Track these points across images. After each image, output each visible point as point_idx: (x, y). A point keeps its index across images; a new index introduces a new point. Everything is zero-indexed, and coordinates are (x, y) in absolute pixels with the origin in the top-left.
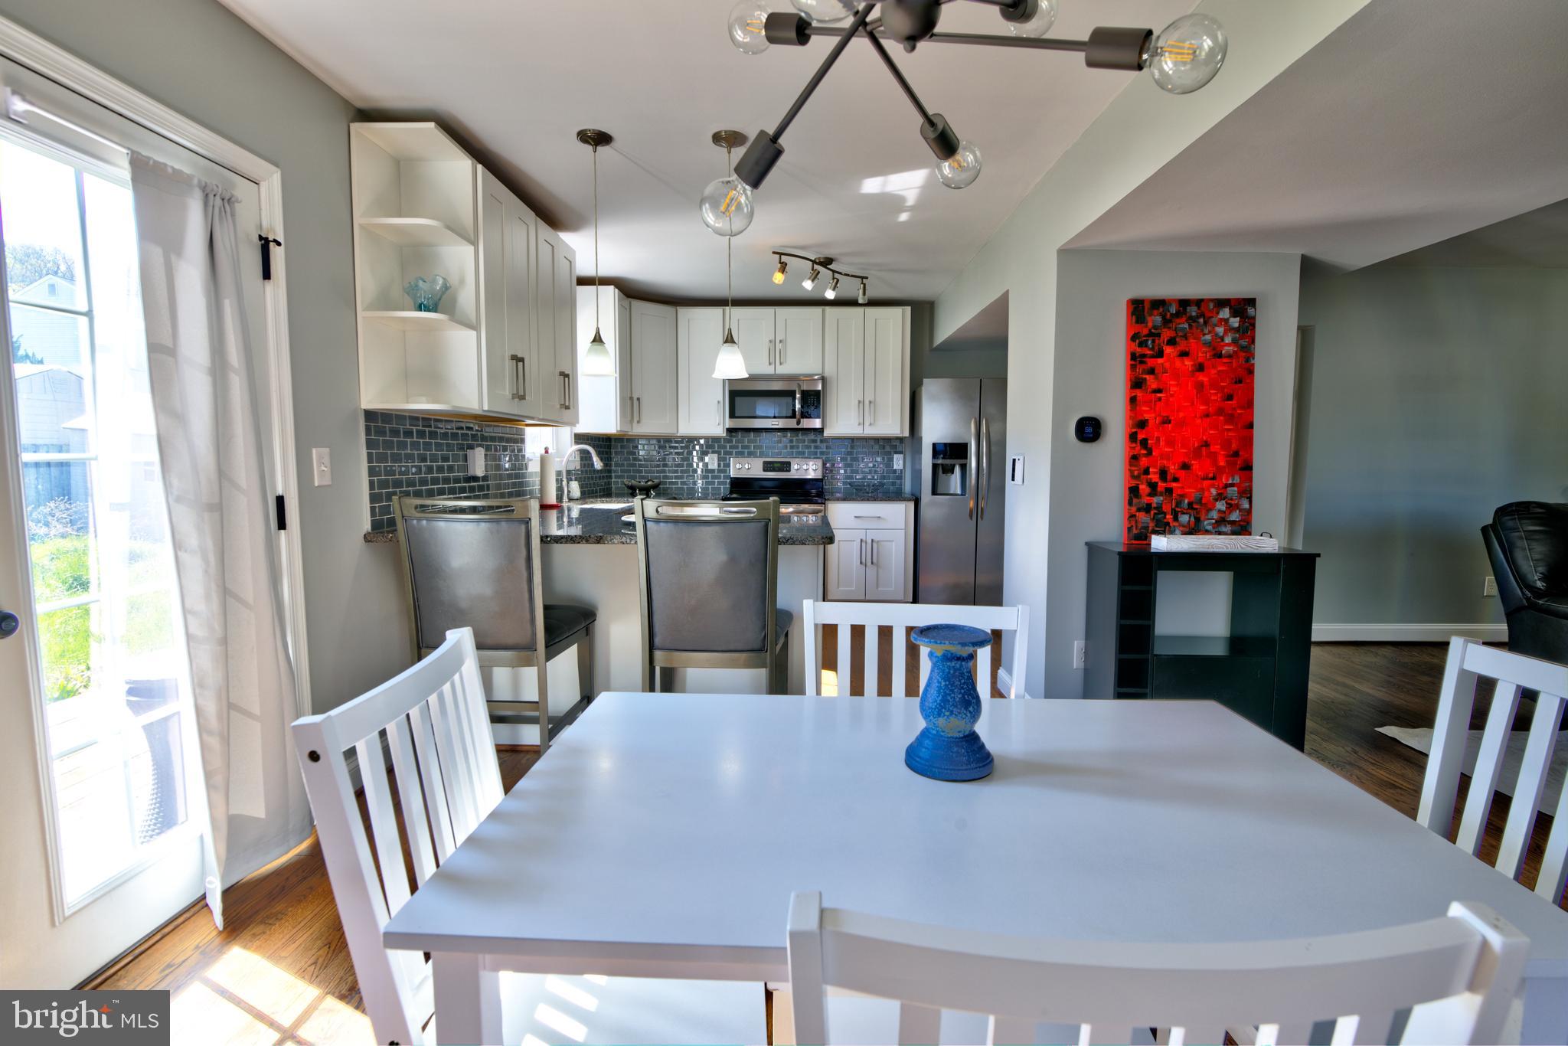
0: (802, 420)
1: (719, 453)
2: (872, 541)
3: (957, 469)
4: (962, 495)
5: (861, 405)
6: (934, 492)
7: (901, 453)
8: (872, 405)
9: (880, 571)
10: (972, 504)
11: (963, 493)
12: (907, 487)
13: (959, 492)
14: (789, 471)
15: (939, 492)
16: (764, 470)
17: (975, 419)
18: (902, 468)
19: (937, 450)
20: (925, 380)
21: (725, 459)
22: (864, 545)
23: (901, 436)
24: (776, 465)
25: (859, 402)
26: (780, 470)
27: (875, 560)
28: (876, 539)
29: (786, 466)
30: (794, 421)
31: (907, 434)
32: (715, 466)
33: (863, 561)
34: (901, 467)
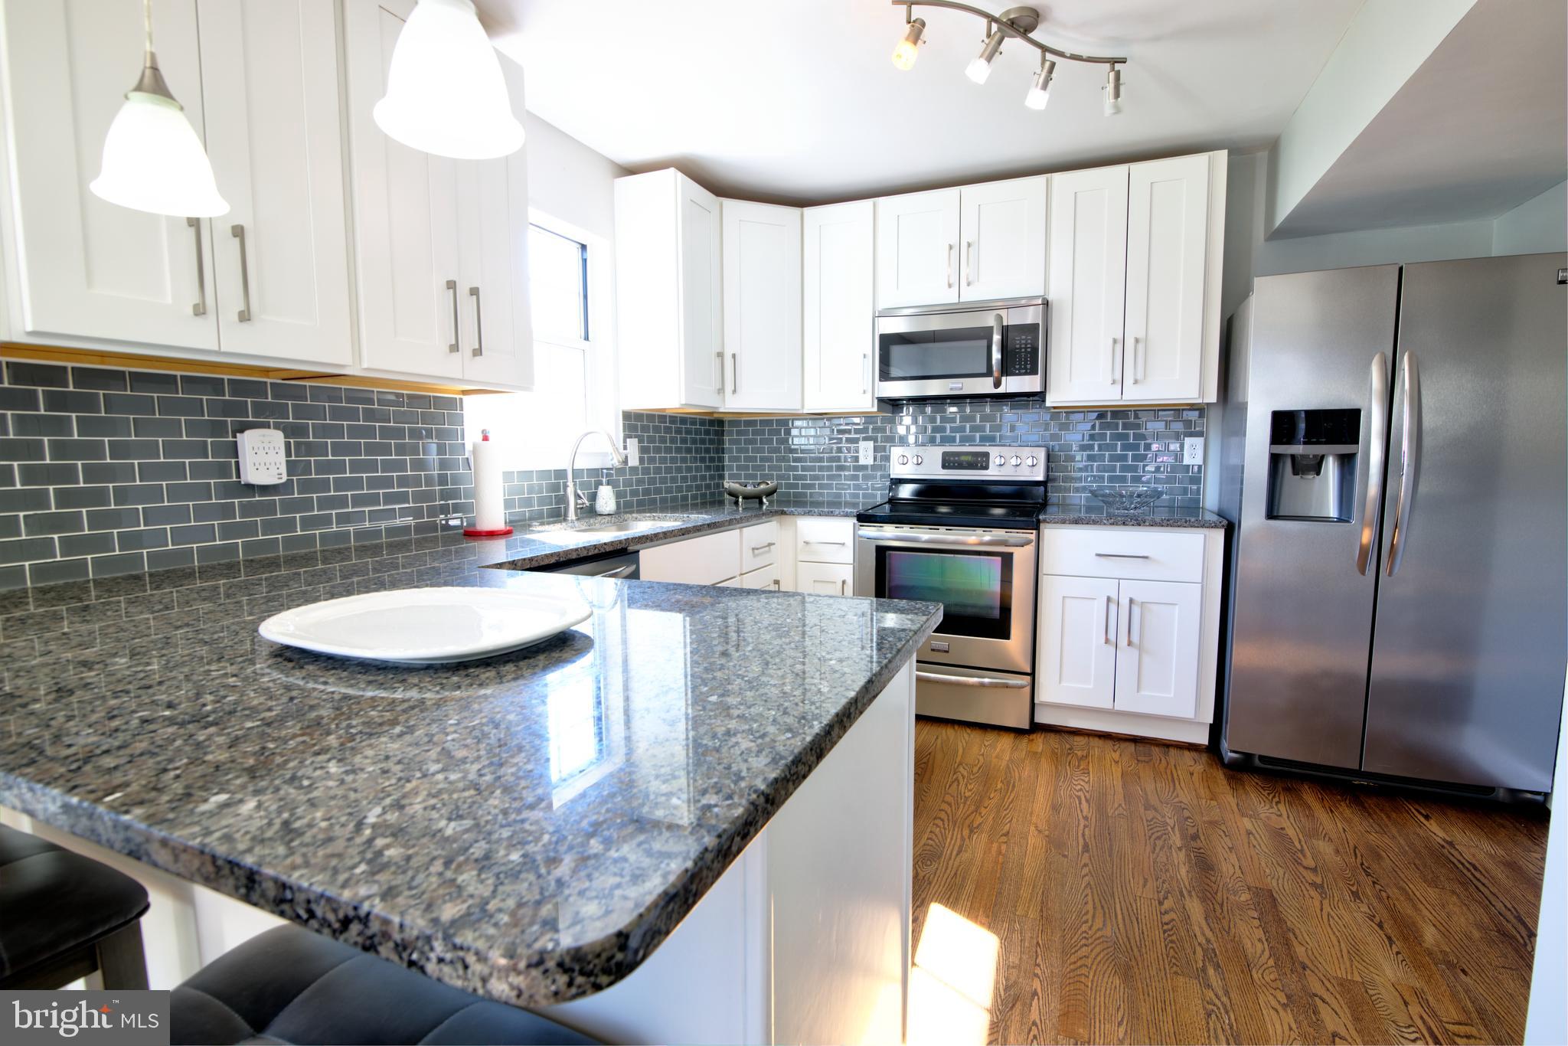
0: (1004, 379)
1: (875, 440)
2: (1131, 601)
3: (1331, 467)
4: (1340, 520)
5: (1119, 347)
6: (1272, 514)
7: (1200, 434)
8: (1141, 346)
9: (1146, 659)
10: (1367, 536)
11: (1344, 517)
12: (1211, 498)
13: (1333, 511)
14: (986, 468)
15: (1281, 513)
16: (944, 467)
17: (1383, 355)
18: (1201, 463)
19: (1283, 425)
20: (1258, 282)
21: (884, 449)
22: (1113, 607)
23: (1200, 401)
24: (963, 458)
25: (1115, 341)
26: (972, 466)
27: (1135, 638)
28: (1138, 598)
29: (980, 461)
30: (990, 381)
31: (1212, 396)
32: (870, 461)
33: (1112, 636)
34: (1199, 461)
